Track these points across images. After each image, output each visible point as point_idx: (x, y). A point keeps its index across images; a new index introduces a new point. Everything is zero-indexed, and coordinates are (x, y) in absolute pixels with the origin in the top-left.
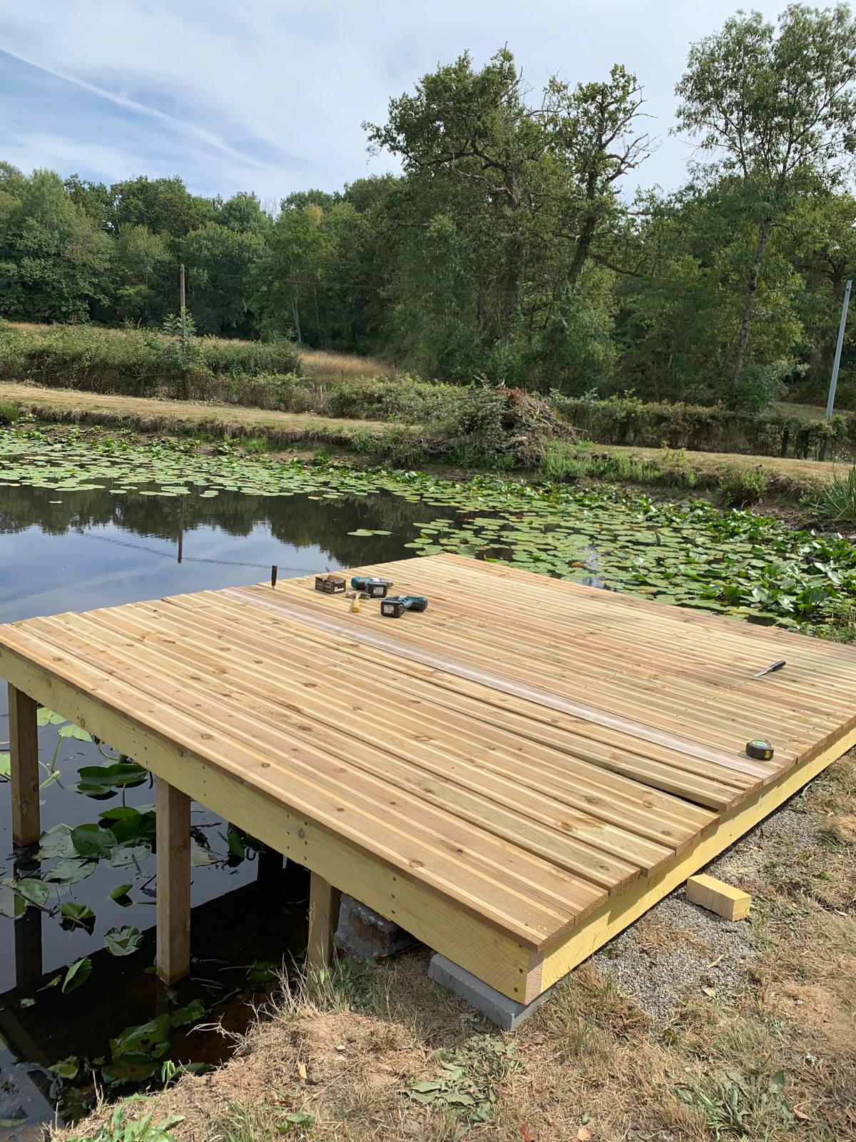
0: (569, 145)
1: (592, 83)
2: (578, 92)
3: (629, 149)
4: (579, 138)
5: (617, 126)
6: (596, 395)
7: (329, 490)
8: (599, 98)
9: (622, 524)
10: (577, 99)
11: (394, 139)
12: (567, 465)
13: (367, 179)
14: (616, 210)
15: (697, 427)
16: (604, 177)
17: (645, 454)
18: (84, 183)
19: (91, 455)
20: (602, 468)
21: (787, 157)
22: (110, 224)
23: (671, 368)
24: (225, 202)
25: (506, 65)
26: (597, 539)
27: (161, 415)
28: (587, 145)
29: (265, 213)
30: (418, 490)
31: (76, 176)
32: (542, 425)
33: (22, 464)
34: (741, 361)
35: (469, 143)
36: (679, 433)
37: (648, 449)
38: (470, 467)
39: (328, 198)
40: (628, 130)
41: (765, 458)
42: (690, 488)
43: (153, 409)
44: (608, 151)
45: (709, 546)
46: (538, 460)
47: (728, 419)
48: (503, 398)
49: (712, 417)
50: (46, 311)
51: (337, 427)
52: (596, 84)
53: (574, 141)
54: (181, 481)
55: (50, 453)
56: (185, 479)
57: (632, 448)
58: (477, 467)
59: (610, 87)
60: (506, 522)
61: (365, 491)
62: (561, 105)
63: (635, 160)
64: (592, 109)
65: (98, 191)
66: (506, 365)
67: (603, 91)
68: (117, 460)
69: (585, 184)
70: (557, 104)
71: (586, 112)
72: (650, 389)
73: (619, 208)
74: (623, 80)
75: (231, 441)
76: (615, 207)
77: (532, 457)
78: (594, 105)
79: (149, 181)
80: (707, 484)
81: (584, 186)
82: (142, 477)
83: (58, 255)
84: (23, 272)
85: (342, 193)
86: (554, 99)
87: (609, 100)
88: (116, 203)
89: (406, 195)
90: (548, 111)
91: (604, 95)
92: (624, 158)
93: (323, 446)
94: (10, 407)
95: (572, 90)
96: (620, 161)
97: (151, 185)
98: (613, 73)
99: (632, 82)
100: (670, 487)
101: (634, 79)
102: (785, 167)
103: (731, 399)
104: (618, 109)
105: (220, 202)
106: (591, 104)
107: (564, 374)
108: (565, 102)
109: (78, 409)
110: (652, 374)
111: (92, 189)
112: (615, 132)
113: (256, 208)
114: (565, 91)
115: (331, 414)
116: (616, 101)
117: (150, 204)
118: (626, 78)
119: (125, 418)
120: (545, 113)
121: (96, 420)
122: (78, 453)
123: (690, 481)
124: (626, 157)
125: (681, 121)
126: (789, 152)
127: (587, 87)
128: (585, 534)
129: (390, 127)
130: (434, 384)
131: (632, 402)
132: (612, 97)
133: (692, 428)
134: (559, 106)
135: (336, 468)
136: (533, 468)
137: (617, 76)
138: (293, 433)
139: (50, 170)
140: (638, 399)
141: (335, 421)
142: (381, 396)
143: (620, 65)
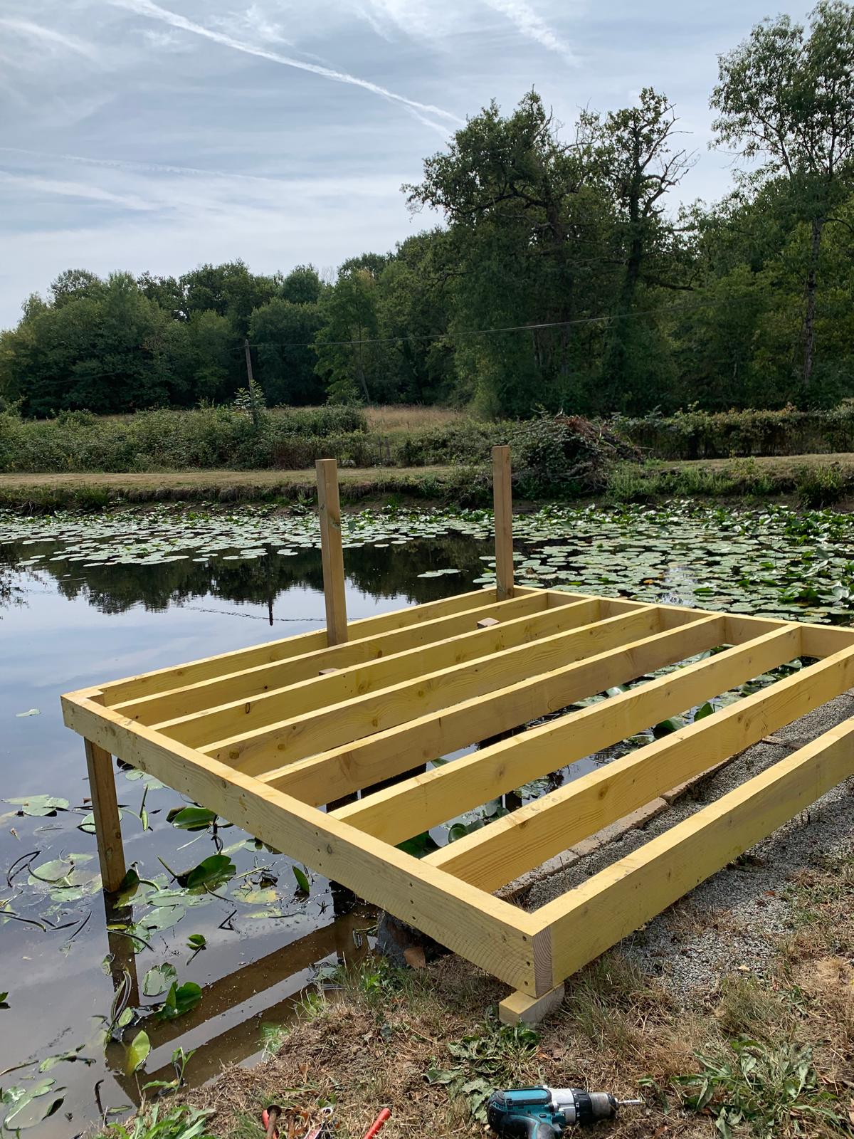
0: (607, 173)
1: (622, 110)
2: (611, 122)
3: (667, 168)
4: (616, 164)
5: (652, 148)
6: (660, 413)
7: (399, 536)
8: (631, 123)
9: (696, 537)
10: (610, 128)
11: (434, 195)
12: (634, 485)
13: (417, 236)
14: (661, 228)
15: (769, 432)
16: (647, 198)
17: (715, 465)
18: (156, 278)
19: (176, 529)
20: (672, 484)
21: (832, 150)
22: (182, 313)
23: (736, 376)
24: (285, 277)
25: (535, 107)
26: (669, 554)
27: (238, 485)
28: (624, 170)
29: (323, 282)
30: (486, 527)
31: (147, 273)
32: (606, 448)
33: (113, 544)
34: (809, 360)
35: (508, 186)
36: (752, 440)
37: (718, 460)
38: (536, 498)
39: (381, 259)
40: (664, 149)
41: (840, 455)
42: (765, 494)
43: (230, 479)
44: (645, 173)
45: (787, 549)
46: (605, 483)
47: (800, 420)
48: (564, 427)
49: (784, 421)
50: (131, 401)
51: (404, 476)
52: (626, 110)
53: (611, 168)
54: (259, 543)
55: (138, 532)
56: (263, 541)
57: (702, 461)
58: (544, 497)
59: (642, 111)
60: (575, 547)
61: (433, 534)
62: (595, 136)
63: (676, 177)
64: (626, 135)
65: (169, 285)
66: (567, 395)
67: (634, 116)
68: (200, 531)
69: (627, 208)
70: (590, 136)
71: (619, 140)
72: (718, 400)
73: (665, 226)
74: (653, 102)
75: (305, 501)
76: (660, 225)
77: (598, 482)
78: (627, 131)
79: (214, 268)
80: (783, 488)
81: (626, 210)
82: (223, 544)
83: (137, 348)
84: (106, 368)
85: (395, 252)
86: (588, 132)
87: (642, 123)
88: (186, 293)
89: (450, 245)
90: (582, 143)
91: (636, 120)
92: (664, 177)
93: (391, 495)
94: (100, 493)
95: (604, 120)
96: (660, 181)
97: (216, 271)
98: (643, 97)
99: (662, 103)
100: (745, 495)
101: (665, 100)
102: (831, 161)
103: (803, 400)
104: (652, 131)
105: (281, 279)
106: (624, 130)
107: (628, 396)
108: (598, 133)
109: (162, 488)
110: (717, 385)
111: (163, 283)
112: (652, 154)
113: (315, 278)
114: (597, 122)
115: (399, 464)
116: (649, 123)
117: (216, 289)
118: (656, 99)
119: (205, 491)
120: (580, 146)
121: (179, 496)
122: (164, 529)
123: (764, 486)
124: (666, 174)
125: (718, 134)
126: (833, 146)
127: (618, 115)
128: (657, 551)
129: (428, 183)
130: (496, 423)
131: (698, 415)
132: (644, 120)
133: (763, 434)
134: (592, 138)
135: (406, 514)
136: (601, 492)
137: (647, 99)
138: (363, 487)
139: (123, 271)
140: (703, 412)
141: (403, 470)
142: (445, 441)
143: (648, 88)
